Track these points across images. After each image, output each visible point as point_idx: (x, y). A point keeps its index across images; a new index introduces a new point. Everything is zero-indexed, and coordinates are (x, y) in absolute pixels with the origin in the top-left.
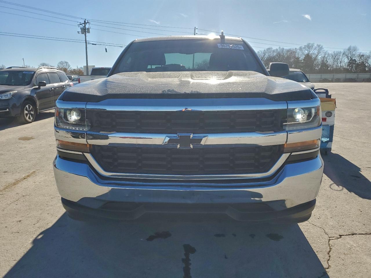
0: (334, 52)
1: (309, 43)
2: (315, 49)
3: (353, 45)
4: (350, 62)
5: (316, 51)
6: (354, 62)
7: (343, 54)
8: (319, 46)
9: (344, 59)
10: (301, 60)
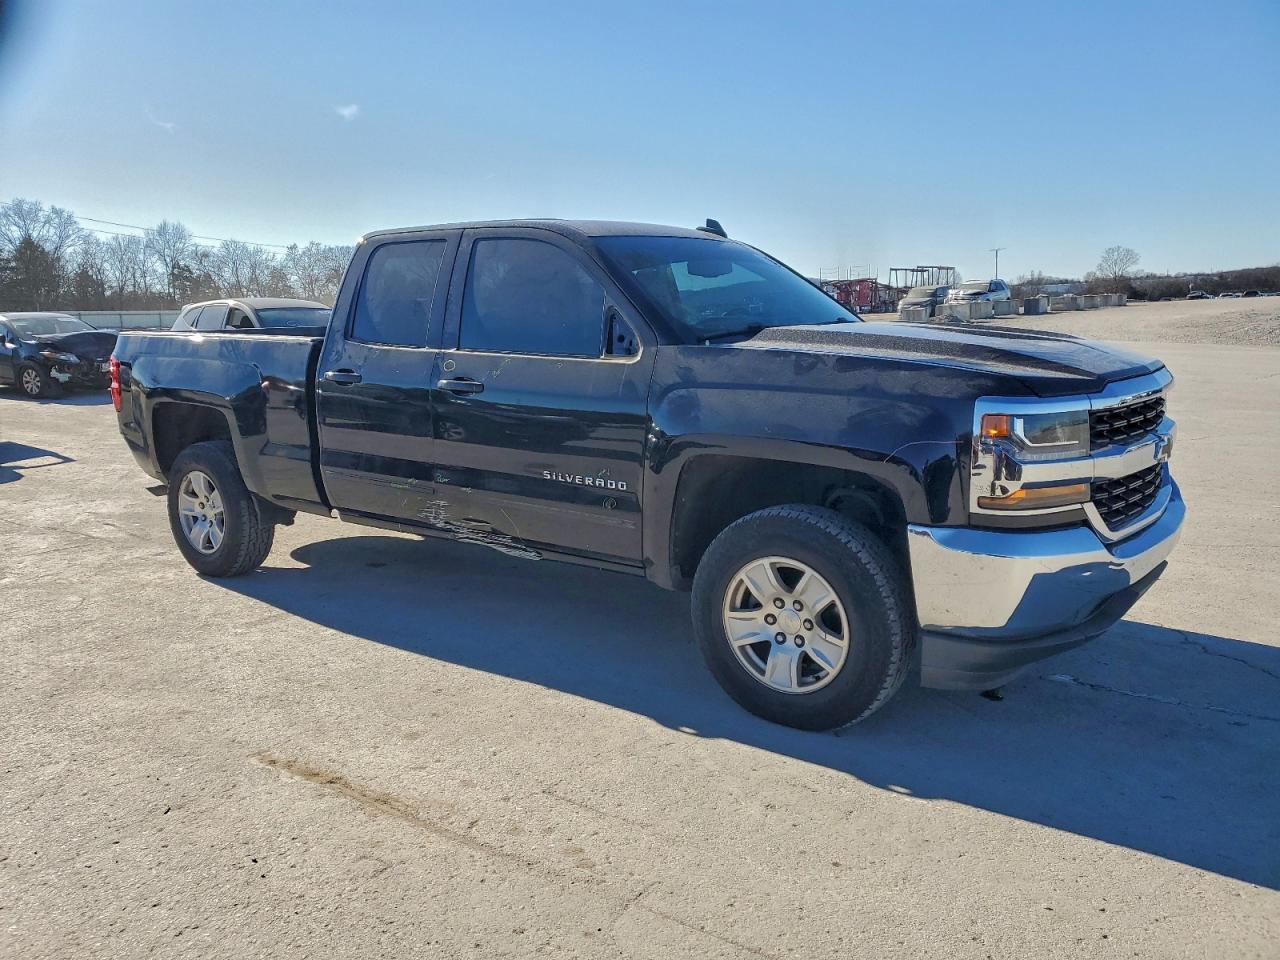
0: (116, 239)
1: (20, 198)
2: (45, 223)
3: (172, 221)
4: (173, 274)
5: (52, 231)
6: (187, 274)
7: (147, 246)
8: (57, 212)
9: (153, 264)
10: (8, 261)
